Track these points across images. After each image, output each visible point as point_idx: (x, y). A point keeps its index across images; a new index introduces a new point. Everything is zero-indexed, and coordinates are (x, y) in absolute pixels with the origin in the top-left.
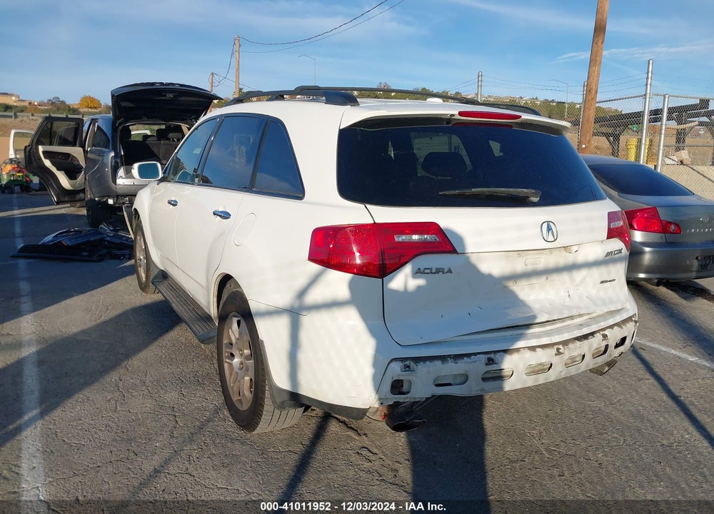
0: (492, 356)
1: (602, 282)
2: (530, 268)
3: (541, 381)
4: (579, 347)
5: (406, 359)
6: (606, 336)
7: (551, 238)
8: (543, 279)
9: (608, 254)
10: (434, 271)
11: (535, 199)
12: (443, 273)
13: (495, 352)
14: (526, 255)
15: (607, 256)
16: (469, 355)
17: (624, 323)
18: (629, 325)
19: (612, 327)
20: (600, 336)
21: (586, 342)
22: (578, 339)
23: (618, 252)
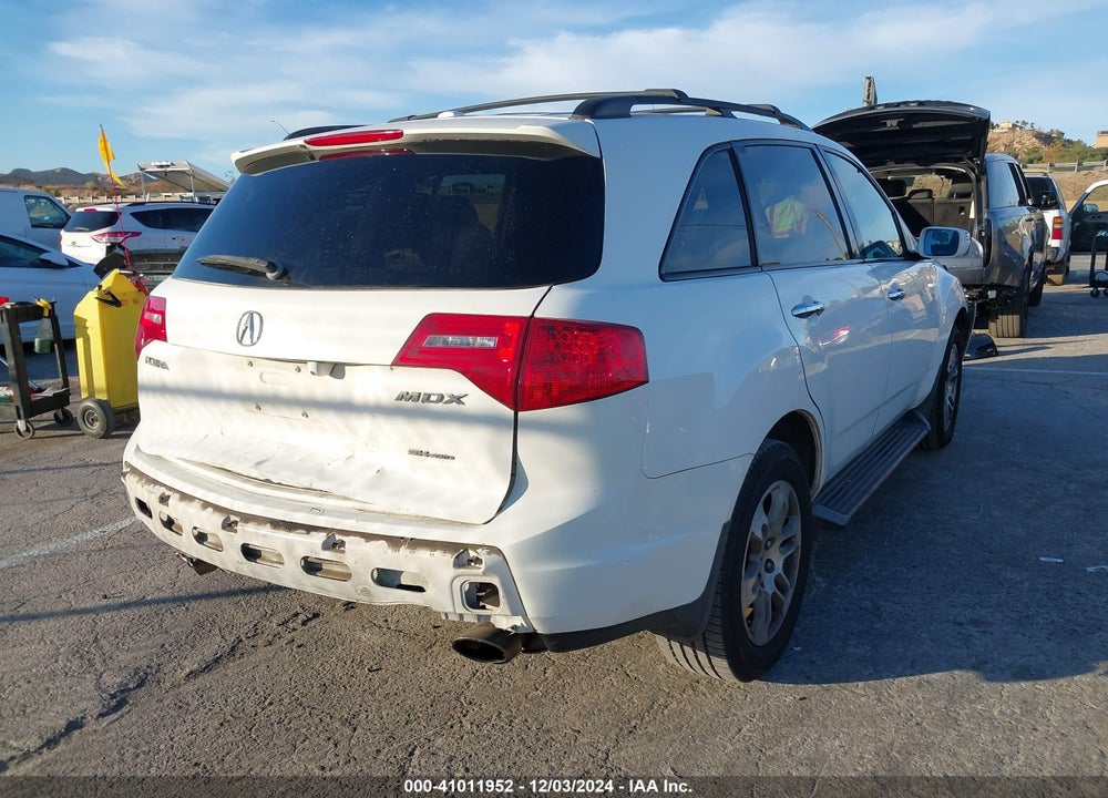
0: (170, 494)
1: (411, 452)
2: (268, 388)
6: (344, 544)
8: (297, 413)
9: (406, 396)
11: (270, 276)
13: (175, 491)
14: (260, 366)
16: (156, 483)
17: (415, 544)
18: (424, 554)
19: (369, 537)
20: (322, 536)
21: (282, 535)
22: (277, 524)
23: (446, 399)
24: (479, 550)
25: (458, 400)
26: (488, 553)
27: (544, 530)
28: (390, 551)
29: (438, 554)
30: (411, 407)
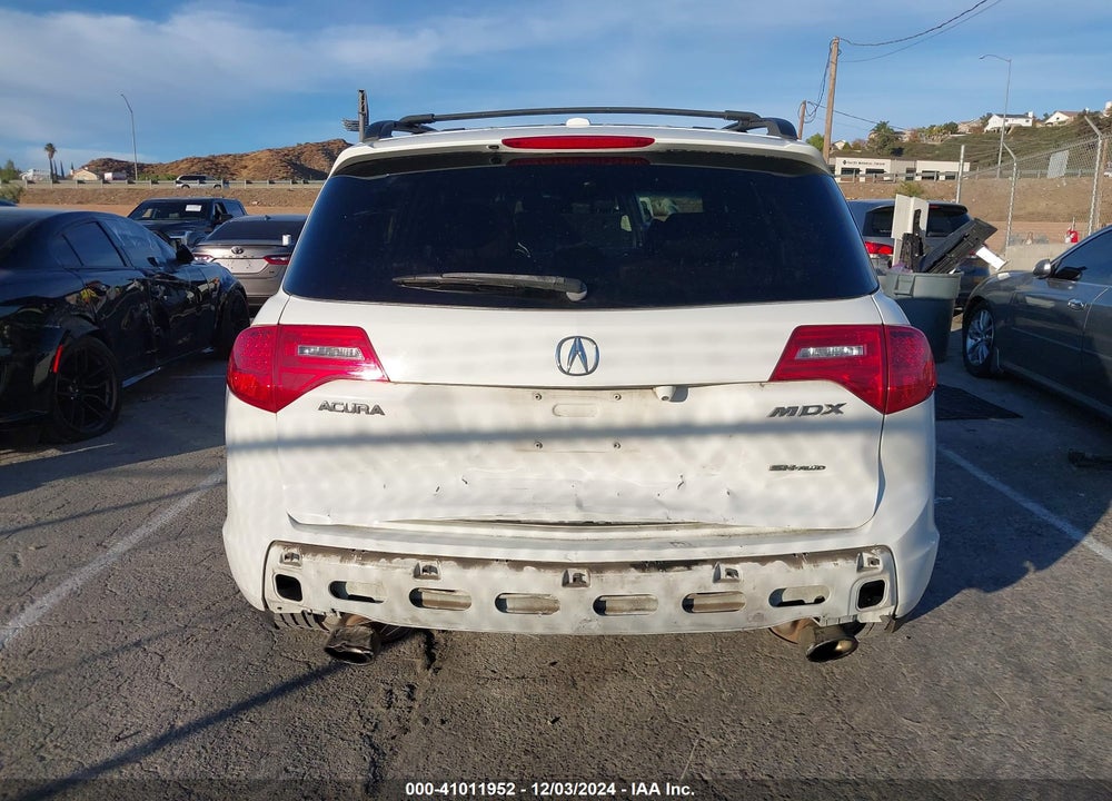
0: (434, 564)
1: (775, 468)
2: (565, 421)
3: (539, 630)
4: (634, 582)
5: (294, 545)
6: (736, 573)
7: (578, 367)
8: (607, 446)
9: (780, 411)
10: (350, 409)
11: (573, 296)
12: (367, 413)
13: (440, 558)
14: (554, 397)
15: (773, 415)
16: (390, 556)
17: (815, 557)
18: (828, 565)
19: (763, 560)
20: (708, 571)
21: (658, 576)
22: (642, 566)
23: (825, 409)
24: (873, 551)
25: (836, 409)
26: (882, 552)
27: (914, 522)
28: (793, 569)
29: (840, 562)
30: (786, 422)
